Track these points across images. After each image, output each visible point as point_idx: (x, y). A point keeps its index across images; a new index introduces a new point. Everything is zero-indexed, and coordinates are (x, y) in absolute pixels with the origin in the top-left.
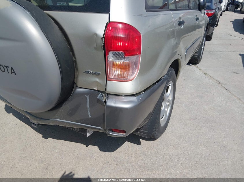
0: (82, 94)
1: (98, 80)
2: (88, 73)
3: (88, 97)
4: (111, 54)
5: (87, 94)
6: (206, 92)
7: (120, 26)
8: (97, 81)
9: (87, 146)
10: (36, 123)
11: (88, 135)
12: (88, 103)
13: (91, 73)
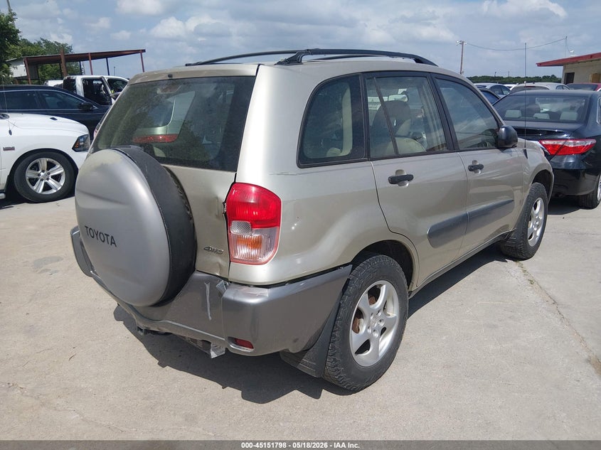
0: (201, 281)
1: (220, 261)
2: (208, 250)
3: (208, 287)
4: (234, 223)
5: (207, 281)
6: (510, 318)
7: (254, 189)
8: (218, 263)
9: (223, 388)
10: (143, 329)
11: (213, 355)
12: (208, 296)
13: (213, 251)
